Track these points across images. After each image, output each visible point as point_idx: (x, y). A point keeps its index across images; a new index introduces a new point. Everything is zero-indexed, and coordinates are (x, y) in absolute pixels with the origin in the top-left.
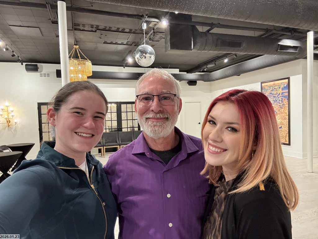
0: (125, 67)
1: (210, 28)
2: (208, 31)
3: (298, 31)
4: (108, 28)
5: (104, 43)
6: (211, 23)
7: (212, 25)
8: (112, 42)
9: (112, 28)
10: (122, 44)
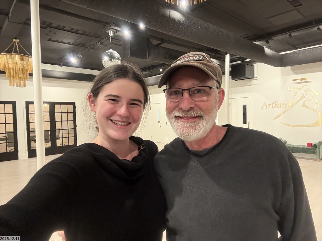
0: (63, 66)
1: (160, 42)
2: (159, 45)
3: (220, 53)
4: (62, 27)
5: (48, 40)
6: (162, 38)
7: (163, 41)
8: (57, 40)
9: (65, 27)
10: (68, 43)
